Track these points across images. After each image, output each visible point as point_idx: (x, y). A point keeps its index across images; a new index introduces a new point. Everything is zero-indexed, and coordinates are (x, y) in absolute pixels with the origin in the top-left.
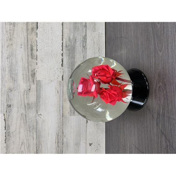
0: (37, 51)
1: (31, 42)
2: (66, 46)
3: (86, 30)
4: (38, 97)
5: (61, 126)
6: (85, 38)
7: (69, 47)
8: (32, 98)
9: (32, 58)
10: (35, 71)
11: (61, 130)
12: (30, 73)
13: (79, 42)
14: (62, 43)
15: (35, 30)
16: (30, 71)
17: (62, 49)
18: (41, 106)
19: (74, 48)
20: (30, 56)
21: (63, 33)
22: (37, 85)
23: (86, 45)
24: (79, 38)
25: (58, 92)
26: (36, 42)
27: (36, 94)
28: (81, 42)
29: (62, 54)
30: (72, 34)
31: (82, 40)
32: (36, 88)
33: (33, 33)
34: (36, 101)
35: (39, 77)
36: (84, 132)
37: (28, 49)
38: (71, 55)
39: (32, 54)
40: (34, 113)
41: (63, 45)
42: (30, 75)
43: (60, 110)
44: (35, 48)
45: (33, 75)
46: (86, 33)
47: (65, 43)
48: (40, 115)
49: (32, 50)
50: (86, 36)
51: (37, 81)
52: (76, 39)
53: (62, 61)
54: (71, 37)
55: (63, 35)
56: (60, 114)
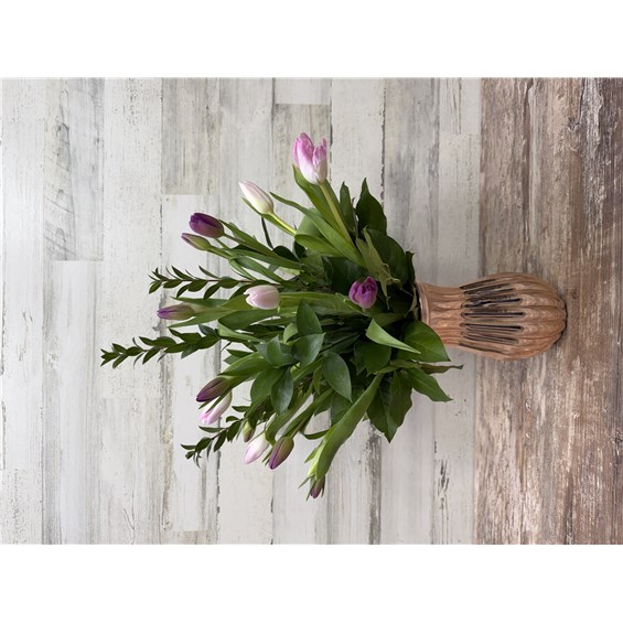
2: (391, 176)
23: (436, 168)
46: (437, 139)
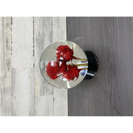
0: (12, 43)
1: (7, 35)
3: (52, 27)
4: (13, 82)
5: (33, 105)
6: (51, 33)
7: (39, 40)
8: (8, 84)
9: (7, 49)
10: (10, 60)
11: (33, 109)
12: (6, 62)
13: (47, 37)
14: (34, 37)
15: (10, 25)
16: (6, 60)
17: (33, 42)
18: (16, 89)
19: (43, 41)
20: (5, 48)
21: (34, 28)
22: (12, 72)
24: (47, 34)
25: (30, 77)
26: (10, 36)
27: (11, 80)
28: (48, 37)
29: (34, 46)
30: (42, 30)
31: (49, 35)
32: (11, 75)
33: (8, 27)
34: (11, 85)
35: (13, 65)
36: (52, 108)
37: (3, 41)
38: (40, 47)
39: (7, 45)
40: (10, 96)
41: (34, 38)
42: (6, 64)
43: (32, 92)
44: (10, 41)
45: (9, 63)
47: (36, 37)
48: (15, 98)
49: (7, 42)
50: (53, 32)
51: (12, 69)
52: (45, 34)
53: (34, 52)
54: (41, 32)
55: (34, 31)
56: (32, 95)
